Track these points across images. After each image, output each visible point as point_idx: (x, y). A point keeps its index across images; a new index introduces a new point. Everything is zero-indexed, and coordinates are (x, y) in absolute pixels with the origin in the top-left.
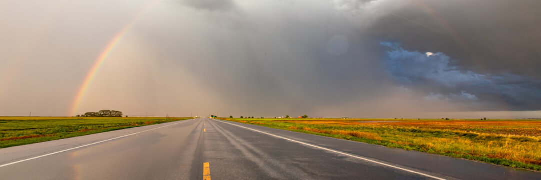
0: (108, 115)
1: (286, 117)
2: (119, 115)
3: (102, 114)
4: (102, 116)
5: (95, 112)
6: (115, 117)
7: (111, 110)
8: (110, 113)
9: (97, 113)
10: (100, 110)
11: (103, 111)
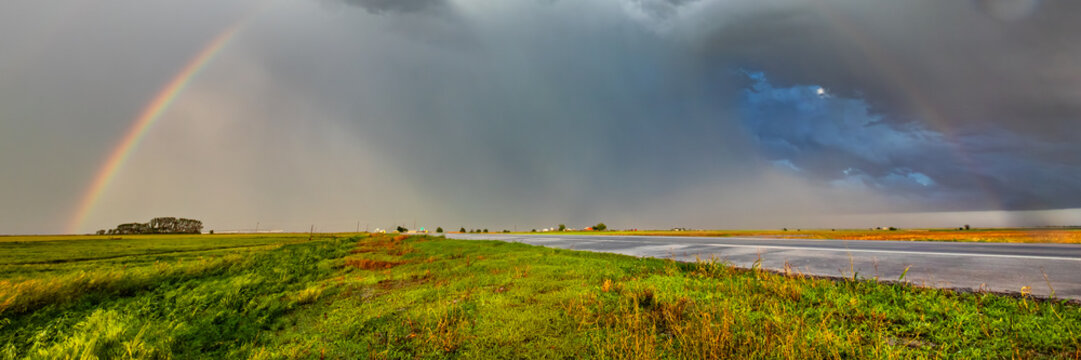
0: (169, 228)
1: (558, 228)
2: (194, 228)
3: (157, 226)
4: (154, 231)
5: (142, 223)
6: (186, 233)
7: (178, 218)
8: (176, 223)
9: (145, 225)
10: (153, 218)
11: (159, 221)
